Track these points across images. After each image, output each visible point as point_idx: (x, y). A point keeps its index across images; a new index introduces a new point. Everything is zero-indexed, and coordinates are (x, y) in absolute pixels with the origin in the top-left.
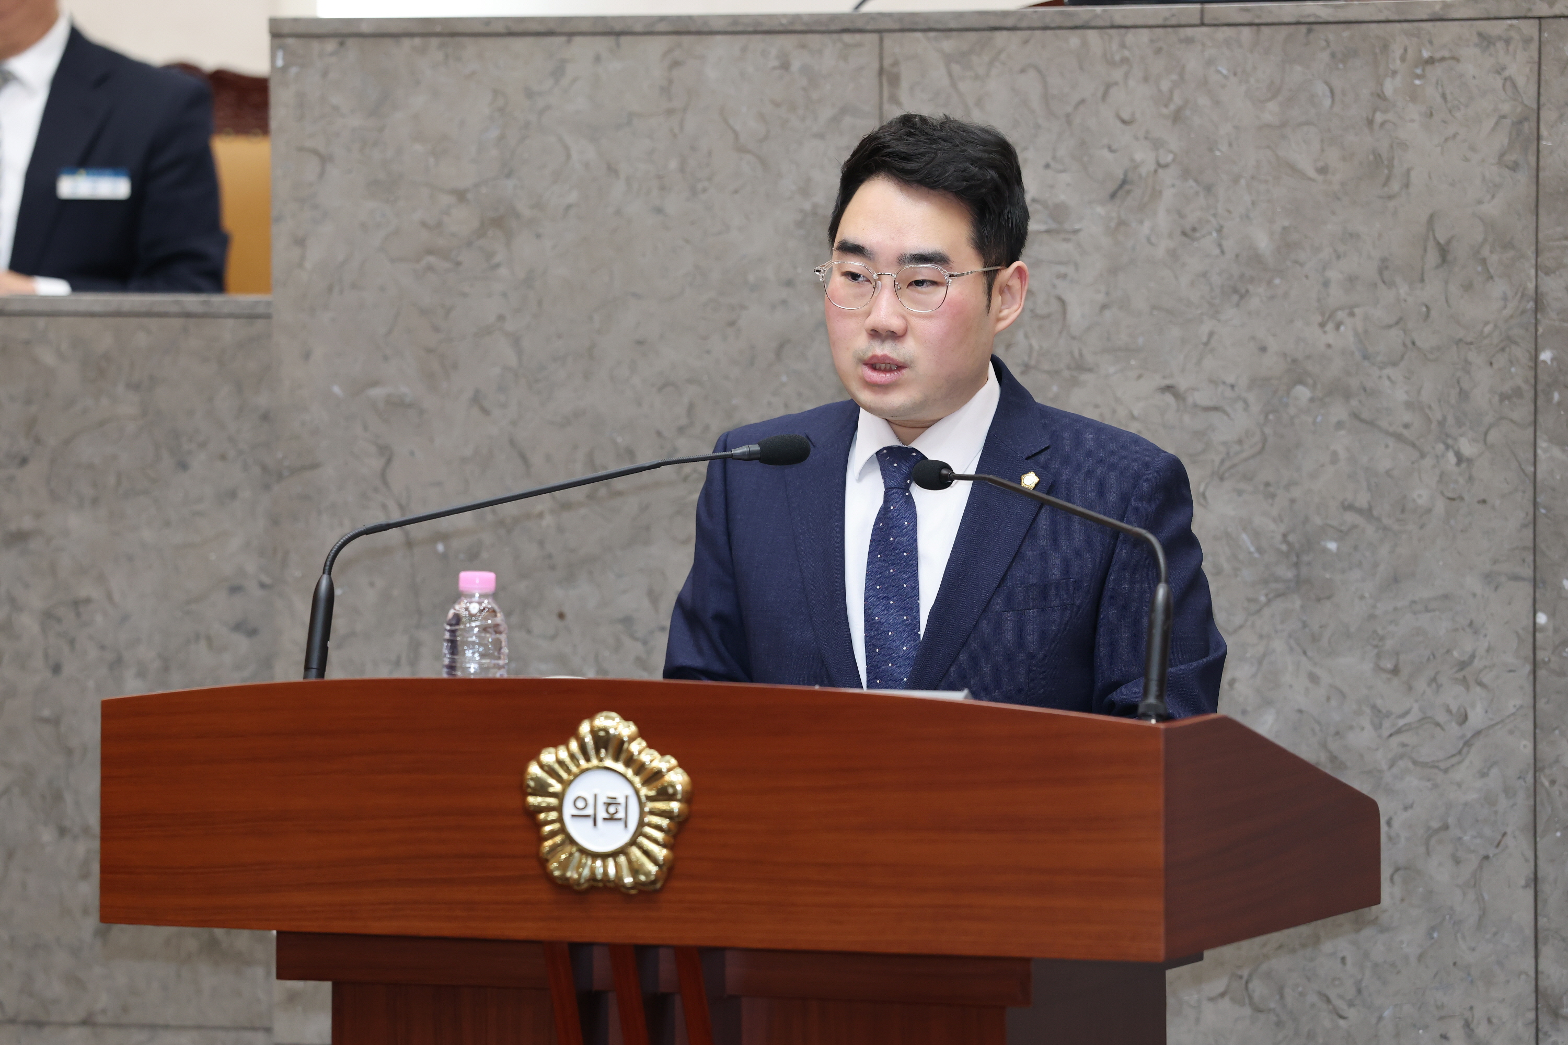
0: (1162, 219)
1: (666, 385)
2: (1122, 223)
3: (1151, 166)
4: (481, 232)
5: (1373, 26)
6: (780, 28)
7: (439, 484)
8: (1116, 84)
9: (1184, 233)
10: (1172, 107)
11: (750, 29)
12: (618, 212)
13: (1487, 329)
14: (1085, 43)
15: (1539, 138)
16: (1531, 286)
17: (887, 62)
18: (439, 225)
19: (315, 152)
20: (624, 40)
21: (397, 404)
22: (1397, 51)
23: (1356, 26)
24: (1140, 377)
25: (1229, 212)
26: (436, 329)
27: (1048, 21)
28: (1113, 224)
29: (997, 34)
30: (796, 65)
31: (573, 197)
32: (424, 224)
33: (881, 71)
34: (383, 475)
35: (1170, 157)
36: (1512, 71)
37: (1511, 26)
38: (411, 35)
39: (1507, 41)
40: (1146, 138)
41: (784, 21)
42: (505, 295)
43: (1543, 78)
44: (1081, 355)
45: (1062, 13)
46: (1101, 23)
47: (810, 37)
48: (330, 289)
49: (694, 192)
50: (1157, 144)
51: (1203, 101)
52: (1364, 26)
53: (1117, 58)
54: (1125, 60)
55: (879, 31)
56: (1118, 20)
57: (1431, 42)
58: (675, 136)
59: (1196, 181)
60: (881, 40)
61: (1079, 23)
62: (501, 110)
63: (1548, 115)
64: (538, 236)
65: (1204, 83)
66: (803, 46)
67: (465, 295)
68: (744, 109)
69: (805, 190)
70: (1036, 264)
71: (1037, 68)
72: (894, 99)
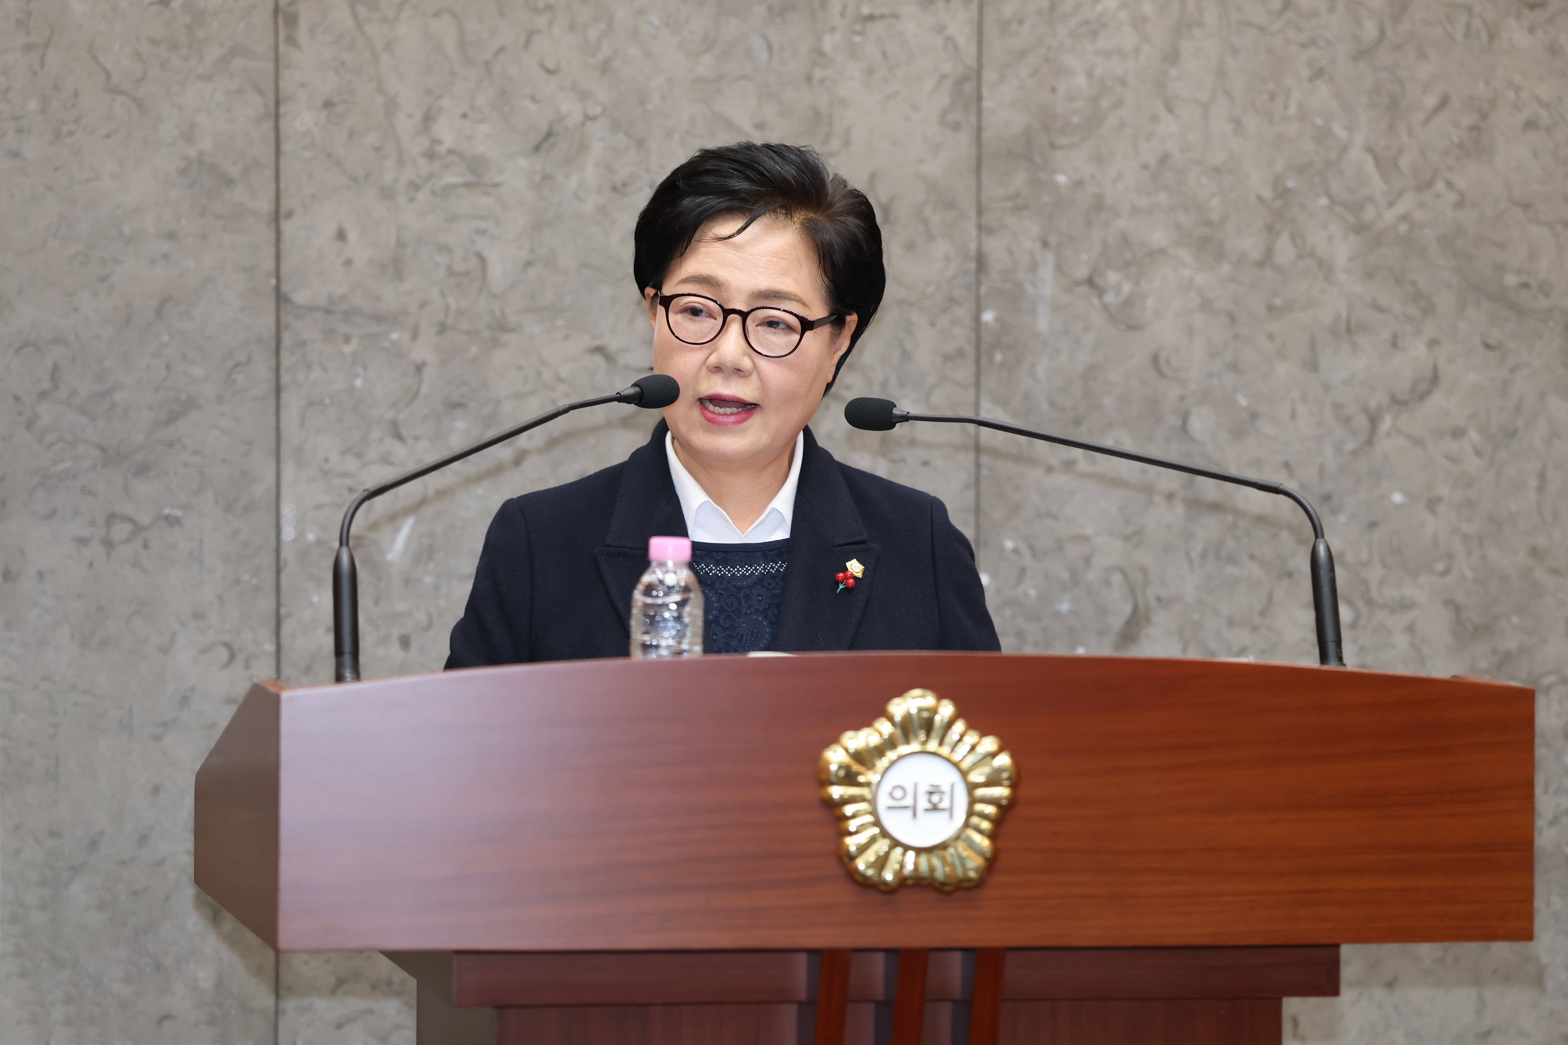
0: (590, 173)
1: (25, 345)
2: (547, 177)
3: (578, 118)
8: (539, 31)
9: (614, 189)
10: (600, 57)
13: (930, 289)
15: (980, 98)
16: (973, 247)
17: (282, 2)
22: (835, 7)
24: (567, 337)
25: (662, 167)
28: (537, 178)
30: (177, 2)
33: (276, 10)
35: (598, 110)
36: (952, 30)
40: (573, 87)
43: (984, 39)
44: (503, 313)
49: (58, 136)
50: (584, 96)
51: (634, 52)
53: (541, 4)
54: (549, 8)
58: (35, 73)
59: (627, 134)
63: (989, 75)
65: (634, 33)
68: (117, 47)
69: (189, 135)
70: (452, 218)
71: (451, 12)
72: (291, 41)
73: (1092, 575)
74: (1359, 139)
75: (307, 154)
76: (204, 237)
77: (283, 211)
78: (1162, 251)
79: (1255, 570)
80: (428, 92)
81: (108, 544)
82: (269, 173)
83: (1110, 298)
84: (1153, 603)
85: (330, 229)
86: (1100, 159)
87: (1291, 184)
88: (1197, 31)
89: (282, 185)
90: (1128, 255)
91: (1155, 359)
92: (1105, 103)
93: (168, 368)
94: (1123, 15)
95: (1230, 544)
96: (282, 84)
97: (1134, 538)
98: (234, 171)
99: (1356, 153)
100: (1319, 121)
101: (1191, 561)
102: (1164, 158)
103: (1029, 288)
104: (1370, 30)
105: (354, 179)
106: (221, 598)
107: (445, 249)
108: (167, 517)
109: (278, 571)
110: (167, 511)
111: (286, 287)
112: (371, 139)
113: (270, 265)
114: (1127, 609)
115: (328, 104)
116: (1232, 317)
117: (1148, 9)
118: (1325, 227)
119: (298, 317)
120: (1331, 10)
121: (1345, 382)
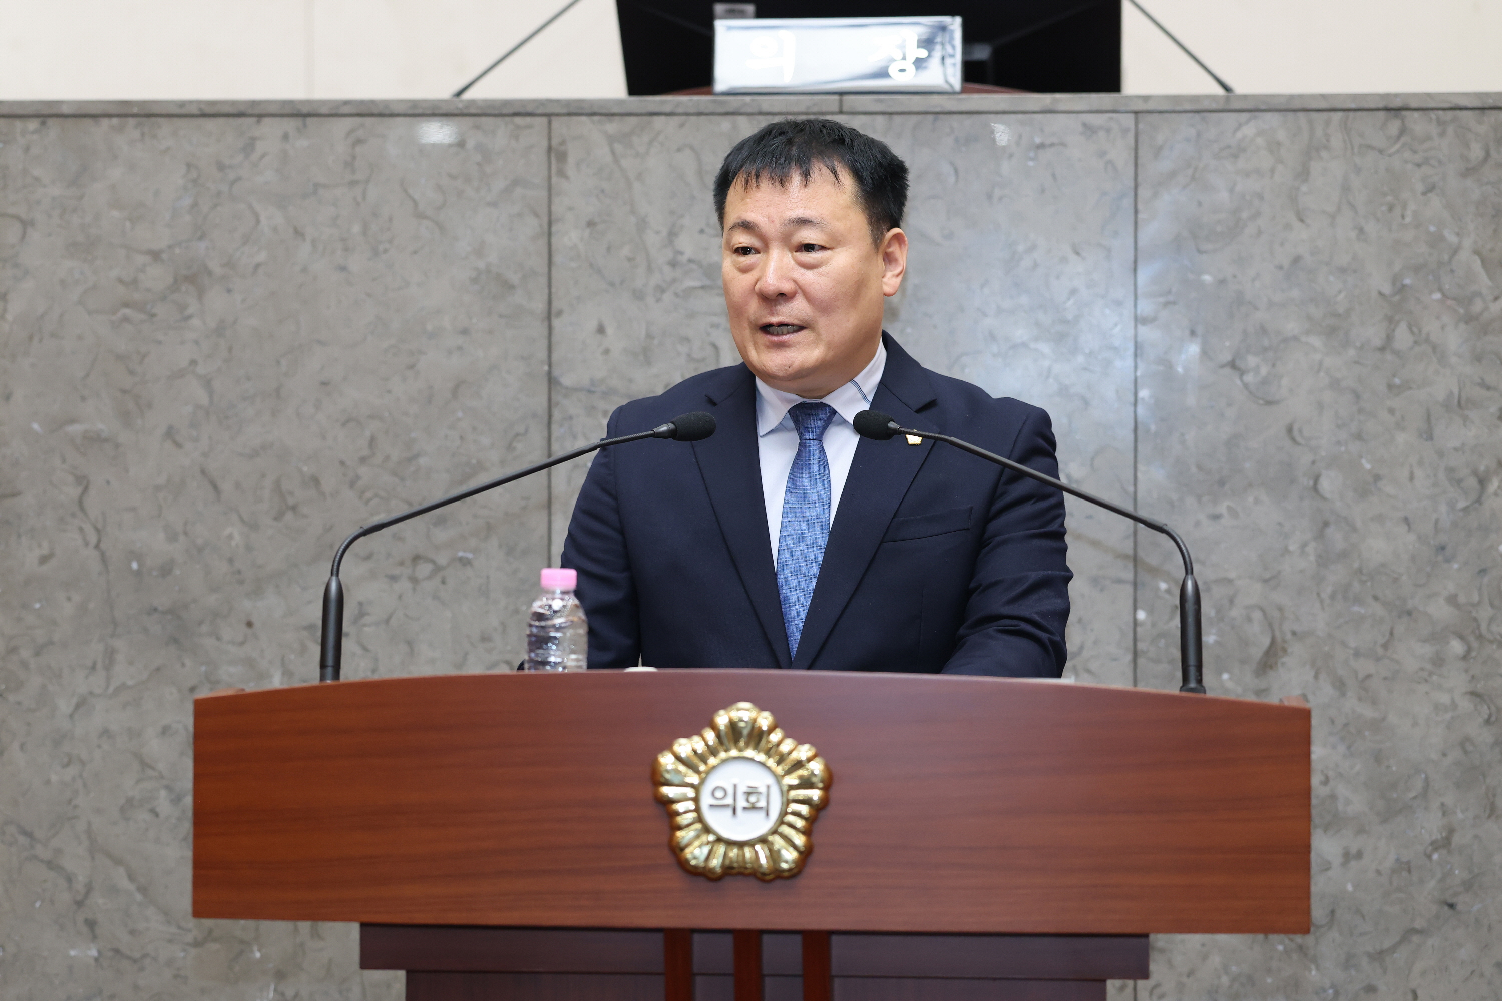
1: (349, 421)
4: (175, 287)
5: (992, 116)
6: (457, 111)
7: (133, 509)
11: (428, 112)
12: (304, 270)
14: (734, 127)
15: (1136, 212)
16: (1131, 335)
17: (554, 142)
18: (135, 281)
19: (17, 218)
20: (309, 120)
21: (94, 440)
23: (976, 117)
26: (132, 373)
27: (702, 108)
29: (656, 118)
30: (471, 144)
31: (262, 257)
32: (120, 281)
33: (550, 149)
34: (80, 502)
36: (1112, 155)
37: (1112, 118)
38: (109, 116)
39: (1108, 131)
42: (197, 342)
43: (1140, 161)
45: (715, 101)
46: (750, 110)
47: (484, 119)
48: (31, 338)
49: (376, 253)
52: (984, 117)
55: (549, 115)
56: (765, 108)
57: (1042, 130)
58: (358, 204)
60: (550, 123)
61: (731, 109)
62: (195, 181)
63: (1145, 192)
64: (229, 291)
66: (477, 127)
67: (159, 343)
68: (423, 181)
69: (479, 251)
70: (692, 315)
71: (692, 148)
72: (562, 173)
73: (1235, 612)
74: (1468, 243)
75: (573, 265)
76: (491, 332)
77: (554, 311)
78: (1295, 338)
79: (1378, 609)
80: (672, 212)
81: (414, 580)
82: (543, 280)
83: (1249, 378)
84: (1289, 636)
85: (592, 325)
86: (1240, 261)
87: (1407, 281)
88: (1324, 154)
89: (553, 290)
90: (1266, 342)
91: (1290, 430)
92: (1245, 215)
93: (462, 438)
94: (1260, 141)
95: (1357, 586)
96: (554, 208)
97: (1272, 581)
98: (514, 278)
99: (1465, 255)
100: (1432, 229)
101: (1322, 601)
102: (1297, 260)
103: (1179, 369)
104: (1476, 152)
105: (612, 284)
106: (503, 624)
107: (686, 340)
108: (461, 559)
110: (461, 554)
111: (556, 372)
112: (626, 251)
113: (542, 354)
114: (1266, 642)
115: (591, 224)
116: (1357, 396)
117: (1281, 135)
118: (1438, 318)
119: (566, 396)
120: (1442, 134)
121: (1456, 449)
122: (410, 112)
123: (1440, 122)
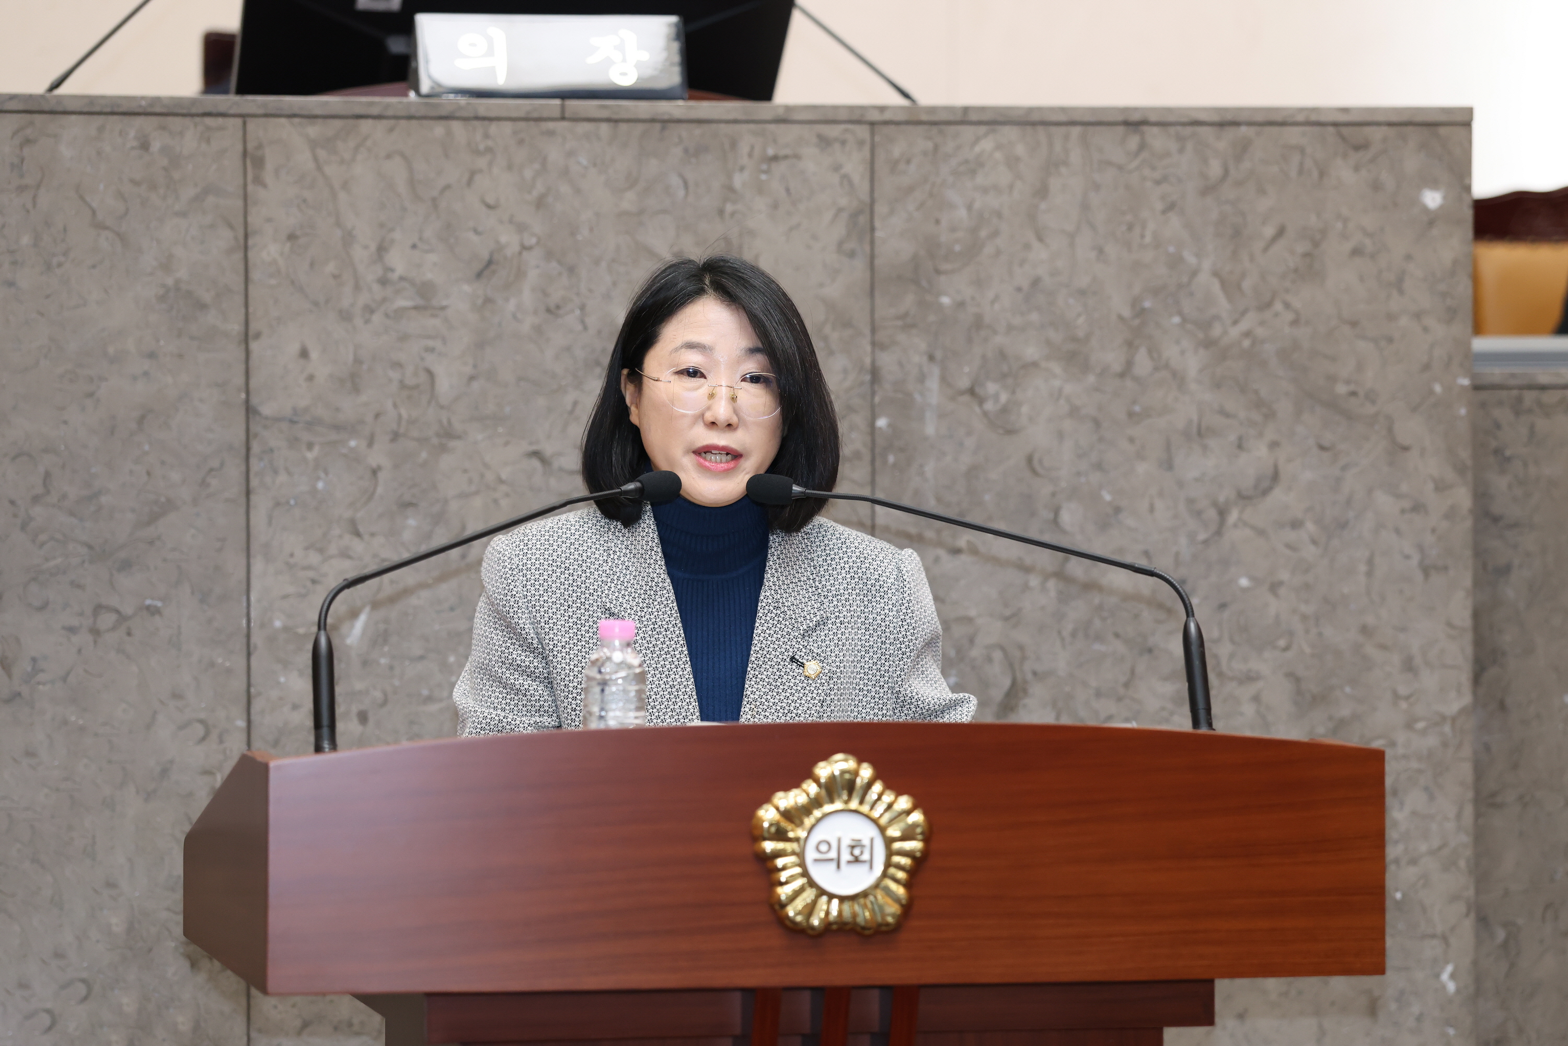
0: (527, 297)
1: (19, 455)
2: (488, 301)
3: (515, 248)
5: (722, 126)
6: (140, 110)
8: (481, 171)
9: (548, 310)
10: (535, 193)
11: (108, 110)
14: (449, 133)
15: (873, 229)
16: (868, 360)
17: (250, 146)
22: (744, 148)
23: (707, 125)
24: (507, 444)
25: (590, 291)
27: (412, 111)
28: (479, 301)
29: (362, 122)
30: (156, 146)
33: (245, 153)
35: (533, 241)
36: (847, 169)
37: (847, 129)
39: (843, 143)
40: (511, 221)
41: (143, 103)
43: (876, 176)
44: (449, 422)
45: (427, 104)
46: (465, 114)
47: (170, 119)
49: (49, 267)
50: (521, 228)
51: (565, 189)
52: (714, 126)
53: (482, 147)
54: (489, 150)
55: (243, 116)
56: (482, 112)
57: (775, 141)
58: (28, 211)
59: (559, 262)
60: (245, 124)
61: (443, 113)
63: (881, 209)
65: (565, 172)
66: (163, 128)
68: (101, 187)
69: (167, 265)
70: (404, 338)
71: (402, 155)
72: (258, 181)
73: (975, 653)
74: (1207, 265)
75: (273, 282)
76: (180, 356)
77: (251, 333)
78: (1035, 364)
79: (1119, 647)
80: (382, 225)
81: (95, 632)
82: (239, 299)
83: (989, 406)
84: (1029, 676)
85: (295, 348)
86: (979, 283)
87: (1147, 304)
88: (1063, 170)
89: (251, 310)
90: (1005, 368)
91: (1030, 460)
92: (983, 233)
93: (149, 473)
94: (998, 155)
95: (1097, 623)
96: (250, 219)
97: (1013, 619)
98: (207, 297)
99: (1204, 277)
100: (1171, 249)
101: (1063, 639)
102: (1036, 282)
103: (917, 397)
104: (1215, 169)
105: (316, 304)
106: (197, 680)
107: (398, 365)
108: (148, 608)
109: (249, 655)
110: (148, 602)
111: (254, 401)
112: (331, 267)
113: (240, 380)
114: (1007, 683)
115: (292, 237)
116: (1097, 423)
117: (1020, 150)
118: (1178, 342)
119: (265, 427)
120: (1181, 150)
121: (1197, 480)
122: (86, 109)
123: (1181, 139)
